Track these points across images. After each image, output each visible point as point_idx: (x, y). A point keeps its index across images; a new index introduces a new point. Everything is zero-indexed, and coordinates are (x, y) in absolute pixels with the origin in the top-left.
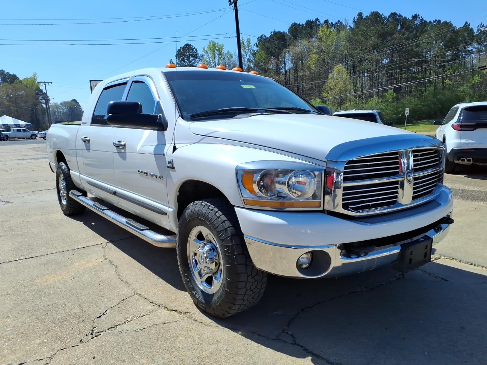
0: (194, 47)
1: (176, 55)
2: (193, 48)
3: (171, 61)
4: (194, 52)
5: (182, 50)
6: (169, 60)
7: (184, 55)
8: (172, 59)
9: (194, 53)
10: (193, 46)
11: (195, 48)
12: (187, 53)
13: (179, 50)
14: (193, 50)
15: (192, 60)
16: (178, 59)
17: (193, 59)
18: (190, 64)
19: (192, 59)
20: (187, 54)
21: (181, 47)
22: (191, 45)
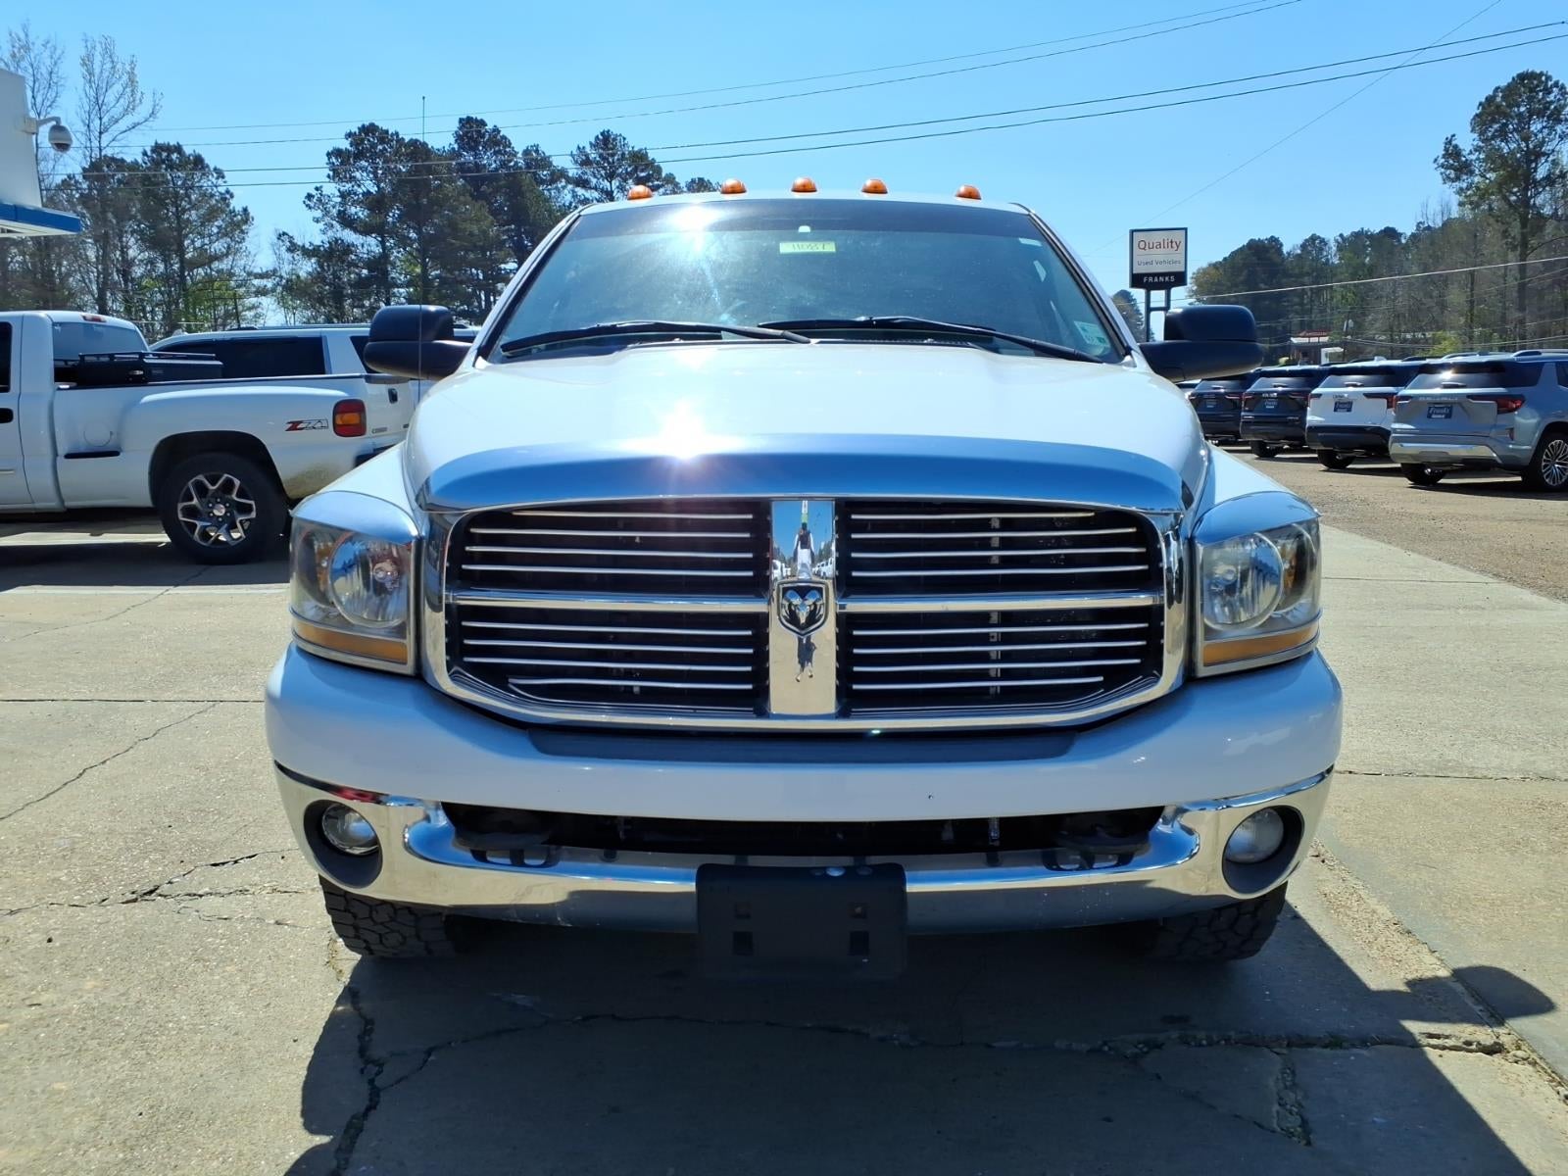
0: (1554, 79)
1: (1474, 119)
2: (1550, 83)
3: (1450, 142)
4: (1551, 97)
5: (1499, 99)
6: (1444, 140)
7: (1506, 116)
8: (1453, 136)
9: (1552, 102)
10: (1549, 78)
11: (1556, 84)
12: (1519, 107)
13: (1490, 100)
14: (1548, 91)
15: (1541, 131)
16: (1481, 134)
17: (1544, 127)
18: (1527, 146)
19: (1539, 126)
20: (1522, 109)
21: (1497, 89)
22: (1541, 74)
